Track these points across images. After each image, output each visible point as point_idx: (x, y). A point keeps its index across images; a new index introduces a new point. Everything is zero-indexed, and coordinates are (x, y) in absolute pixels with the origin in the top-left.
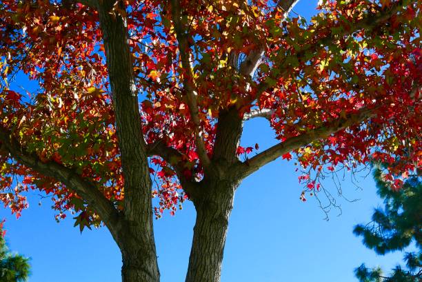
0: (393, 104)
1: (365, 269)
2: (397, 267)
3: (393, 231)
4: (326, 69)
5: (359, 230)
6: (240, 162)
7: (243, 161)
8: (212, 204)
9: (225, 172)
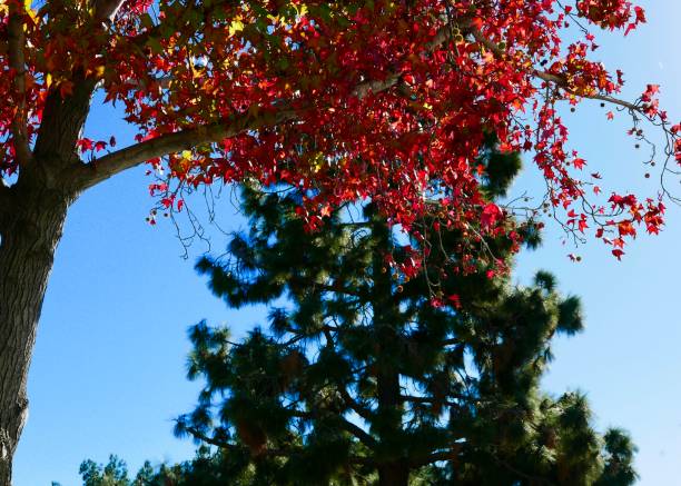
0: (332, 110)
1: (207, 329)
2: (256, 329)
3: (258, 273)
4: (238, 34)
5: (204, 265)
6: (82, 162)
7: (86, 162)
8: (32, 227)
9: (55, 177)
